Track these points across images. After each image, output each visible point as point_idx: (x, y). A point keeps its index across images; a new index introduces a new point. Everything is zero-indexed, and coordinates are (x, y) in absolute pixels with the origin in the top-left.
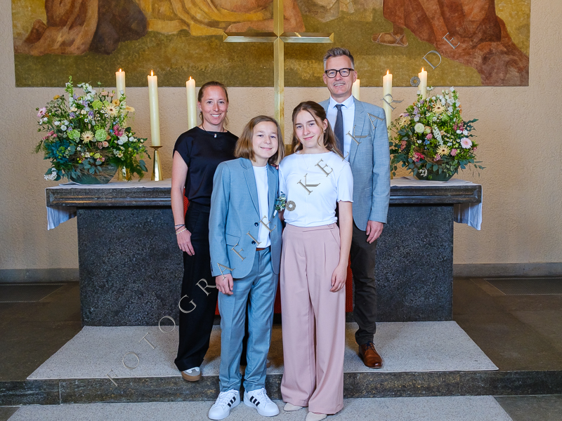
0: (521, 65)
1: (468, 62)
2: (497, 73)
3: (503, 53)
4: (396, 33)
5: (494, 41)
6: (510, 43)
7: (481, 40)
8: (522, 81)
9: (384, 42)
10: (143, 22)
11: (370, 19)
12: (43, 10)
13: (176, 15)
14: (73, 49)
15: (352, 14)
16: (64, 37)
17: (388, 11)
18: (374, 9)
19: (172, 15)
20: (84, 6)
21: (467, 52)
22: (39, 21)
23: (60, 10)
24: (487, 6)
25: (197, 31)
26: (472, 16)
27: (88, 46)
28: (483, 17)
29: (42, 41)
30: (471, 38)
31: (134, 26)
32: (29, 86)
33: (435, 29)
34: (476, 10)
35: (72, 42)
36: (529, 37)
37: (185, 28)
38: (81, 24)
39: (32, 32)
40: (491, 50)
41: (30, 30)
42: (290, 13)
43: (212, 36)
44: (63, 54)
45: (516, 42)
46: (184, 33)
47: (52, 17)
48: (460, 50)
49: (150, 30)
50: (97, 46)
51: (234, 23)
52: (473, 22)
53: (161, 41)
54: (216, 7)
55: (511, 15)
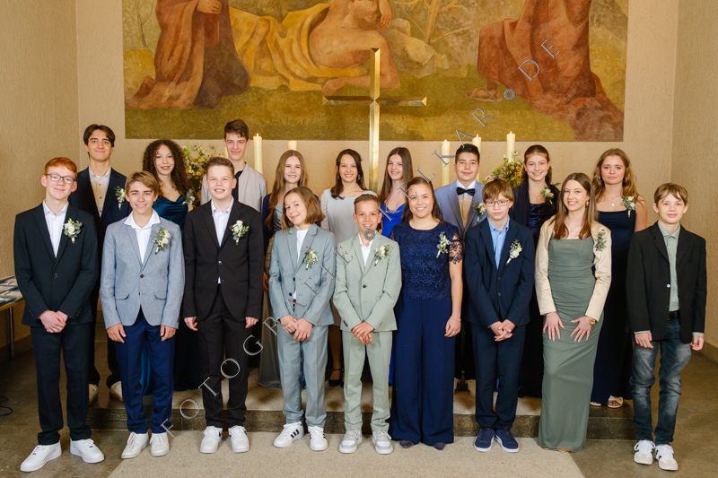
0: (615, 120)
1: (562, 118)
2: (591, 128)
3: (597, 108)
4: (490, 89)
5: (588, 97)
6: (605, 99)
7: (576, 96)
8: (616, 137)
9: (478, 97)
10: (245, 78)
11: (464, 75)
12: (153, 66)
13: (276, 71)
14: (179, 103)
15: (446, 70)
16: (171, 92)
17: (482, 67)
18: (469, 65)
19: (273, 71)
20: (190, 63)
21: (561, 108)
22: (149, 77)
23: (168, 67)
24: (581, 63)
25: (296, 86)
26: (566, 72)
27: (193, 100)
28: (578, 73)
29: (150, 95)
30: (565, 94)
31: (236, 81)
32: (138, 138)
33: (529, 84)
34: (571, 66)
35: (178, 97)
36: (624, 92)
37: (285, 83)
38: (187, 80)
39: (142, 87)
40: (585, 106)
41: (140, 86)
42: (387, 69)
43: (310, 92)
44: (170, 108)
45: (610, 98)
46: (283, 88)
47: (161, 73)
48: (554, 106)
49: (251, 85)
50: (201, 100)
51: (332, 78)
52: (567, 78)
53: (262, 96)
54: (315, 63)
55: (606, 71)
